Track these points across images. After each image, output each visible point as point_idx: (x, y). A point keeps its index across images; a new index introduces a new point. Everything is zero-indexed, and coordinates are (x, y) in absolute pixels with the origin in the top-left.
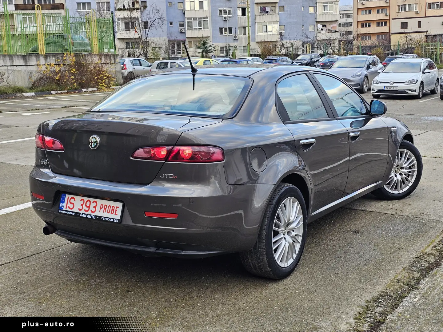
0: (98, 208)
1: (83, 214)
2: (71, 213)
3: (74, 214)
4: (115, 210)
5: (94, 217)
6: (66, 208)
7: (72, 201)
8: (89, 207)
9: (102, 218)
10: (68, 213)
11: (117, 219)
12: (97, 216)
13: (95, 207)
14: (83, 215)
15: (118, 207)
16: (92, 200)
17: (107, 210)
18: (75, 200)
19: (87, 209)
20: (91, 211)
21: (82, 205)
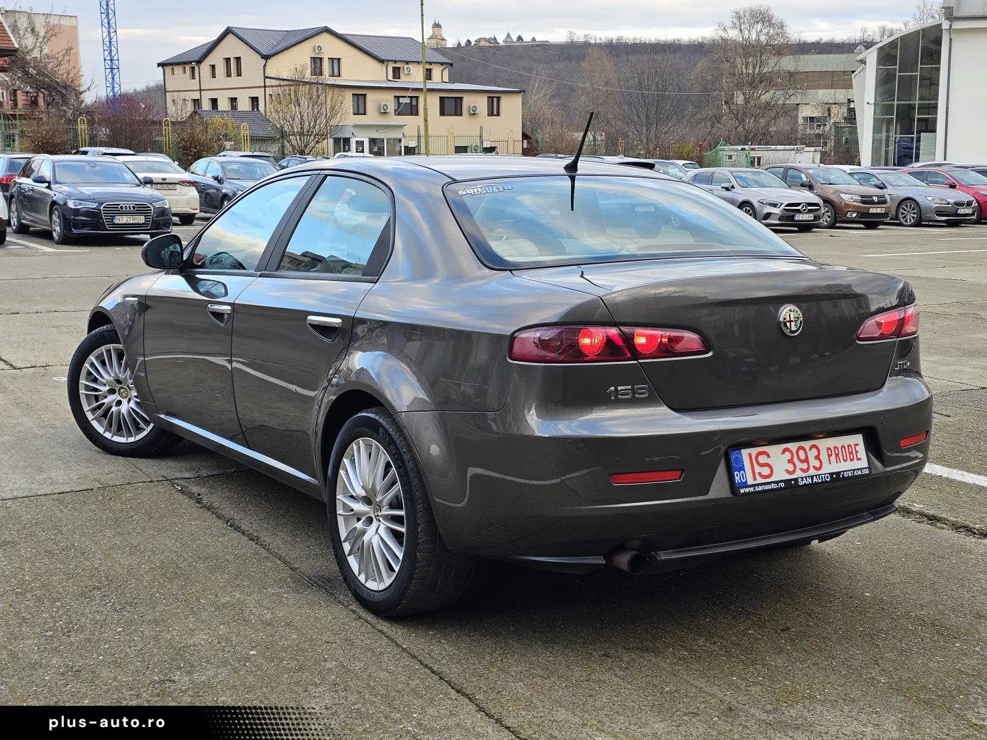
0: (824, 456)
1: (804, 479)
2: (774, 486)
3: (782, 485)
4: (854, 453)
5: (828, 478)
6: (755, 479)
7: (763, 459)
8: (806, 460)
9: (842, 473)
10: (767, 487)
11: (866, 468)
12: (831, 474)
13: (817, 457)
14: (805, 482)
15: (857, 445)
16: (807, 444)
17: (840, 455)
18: (769, 456)
19: (805, 466)
20: (814, 467)
21: (791, 461)
